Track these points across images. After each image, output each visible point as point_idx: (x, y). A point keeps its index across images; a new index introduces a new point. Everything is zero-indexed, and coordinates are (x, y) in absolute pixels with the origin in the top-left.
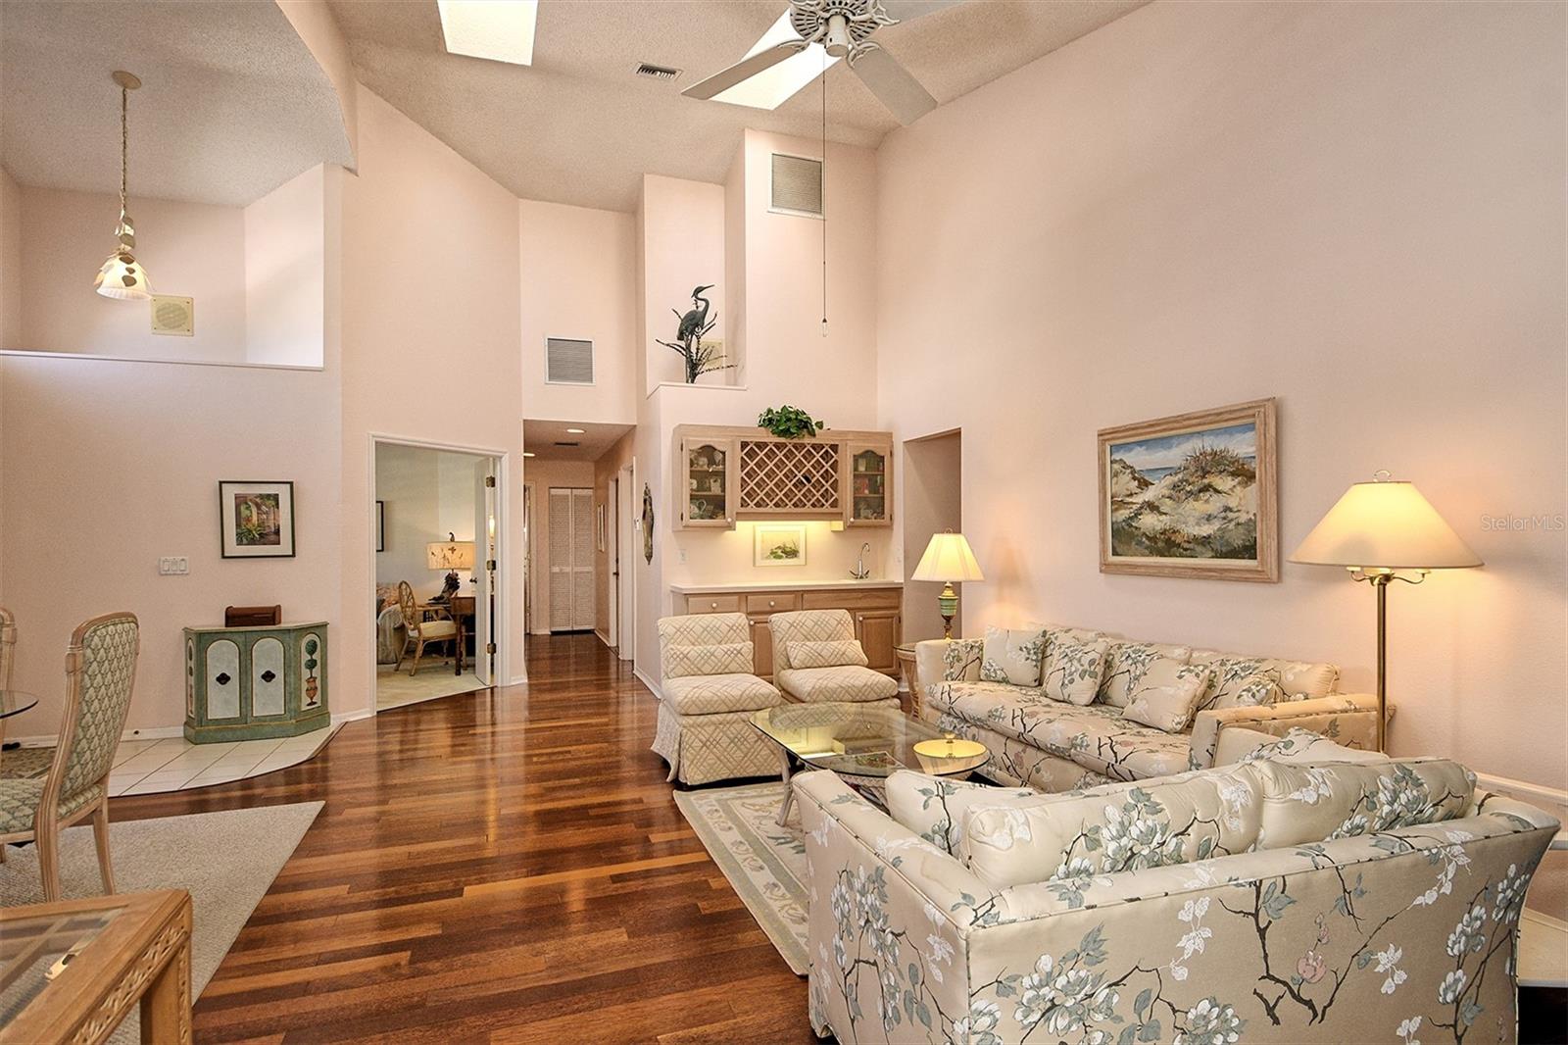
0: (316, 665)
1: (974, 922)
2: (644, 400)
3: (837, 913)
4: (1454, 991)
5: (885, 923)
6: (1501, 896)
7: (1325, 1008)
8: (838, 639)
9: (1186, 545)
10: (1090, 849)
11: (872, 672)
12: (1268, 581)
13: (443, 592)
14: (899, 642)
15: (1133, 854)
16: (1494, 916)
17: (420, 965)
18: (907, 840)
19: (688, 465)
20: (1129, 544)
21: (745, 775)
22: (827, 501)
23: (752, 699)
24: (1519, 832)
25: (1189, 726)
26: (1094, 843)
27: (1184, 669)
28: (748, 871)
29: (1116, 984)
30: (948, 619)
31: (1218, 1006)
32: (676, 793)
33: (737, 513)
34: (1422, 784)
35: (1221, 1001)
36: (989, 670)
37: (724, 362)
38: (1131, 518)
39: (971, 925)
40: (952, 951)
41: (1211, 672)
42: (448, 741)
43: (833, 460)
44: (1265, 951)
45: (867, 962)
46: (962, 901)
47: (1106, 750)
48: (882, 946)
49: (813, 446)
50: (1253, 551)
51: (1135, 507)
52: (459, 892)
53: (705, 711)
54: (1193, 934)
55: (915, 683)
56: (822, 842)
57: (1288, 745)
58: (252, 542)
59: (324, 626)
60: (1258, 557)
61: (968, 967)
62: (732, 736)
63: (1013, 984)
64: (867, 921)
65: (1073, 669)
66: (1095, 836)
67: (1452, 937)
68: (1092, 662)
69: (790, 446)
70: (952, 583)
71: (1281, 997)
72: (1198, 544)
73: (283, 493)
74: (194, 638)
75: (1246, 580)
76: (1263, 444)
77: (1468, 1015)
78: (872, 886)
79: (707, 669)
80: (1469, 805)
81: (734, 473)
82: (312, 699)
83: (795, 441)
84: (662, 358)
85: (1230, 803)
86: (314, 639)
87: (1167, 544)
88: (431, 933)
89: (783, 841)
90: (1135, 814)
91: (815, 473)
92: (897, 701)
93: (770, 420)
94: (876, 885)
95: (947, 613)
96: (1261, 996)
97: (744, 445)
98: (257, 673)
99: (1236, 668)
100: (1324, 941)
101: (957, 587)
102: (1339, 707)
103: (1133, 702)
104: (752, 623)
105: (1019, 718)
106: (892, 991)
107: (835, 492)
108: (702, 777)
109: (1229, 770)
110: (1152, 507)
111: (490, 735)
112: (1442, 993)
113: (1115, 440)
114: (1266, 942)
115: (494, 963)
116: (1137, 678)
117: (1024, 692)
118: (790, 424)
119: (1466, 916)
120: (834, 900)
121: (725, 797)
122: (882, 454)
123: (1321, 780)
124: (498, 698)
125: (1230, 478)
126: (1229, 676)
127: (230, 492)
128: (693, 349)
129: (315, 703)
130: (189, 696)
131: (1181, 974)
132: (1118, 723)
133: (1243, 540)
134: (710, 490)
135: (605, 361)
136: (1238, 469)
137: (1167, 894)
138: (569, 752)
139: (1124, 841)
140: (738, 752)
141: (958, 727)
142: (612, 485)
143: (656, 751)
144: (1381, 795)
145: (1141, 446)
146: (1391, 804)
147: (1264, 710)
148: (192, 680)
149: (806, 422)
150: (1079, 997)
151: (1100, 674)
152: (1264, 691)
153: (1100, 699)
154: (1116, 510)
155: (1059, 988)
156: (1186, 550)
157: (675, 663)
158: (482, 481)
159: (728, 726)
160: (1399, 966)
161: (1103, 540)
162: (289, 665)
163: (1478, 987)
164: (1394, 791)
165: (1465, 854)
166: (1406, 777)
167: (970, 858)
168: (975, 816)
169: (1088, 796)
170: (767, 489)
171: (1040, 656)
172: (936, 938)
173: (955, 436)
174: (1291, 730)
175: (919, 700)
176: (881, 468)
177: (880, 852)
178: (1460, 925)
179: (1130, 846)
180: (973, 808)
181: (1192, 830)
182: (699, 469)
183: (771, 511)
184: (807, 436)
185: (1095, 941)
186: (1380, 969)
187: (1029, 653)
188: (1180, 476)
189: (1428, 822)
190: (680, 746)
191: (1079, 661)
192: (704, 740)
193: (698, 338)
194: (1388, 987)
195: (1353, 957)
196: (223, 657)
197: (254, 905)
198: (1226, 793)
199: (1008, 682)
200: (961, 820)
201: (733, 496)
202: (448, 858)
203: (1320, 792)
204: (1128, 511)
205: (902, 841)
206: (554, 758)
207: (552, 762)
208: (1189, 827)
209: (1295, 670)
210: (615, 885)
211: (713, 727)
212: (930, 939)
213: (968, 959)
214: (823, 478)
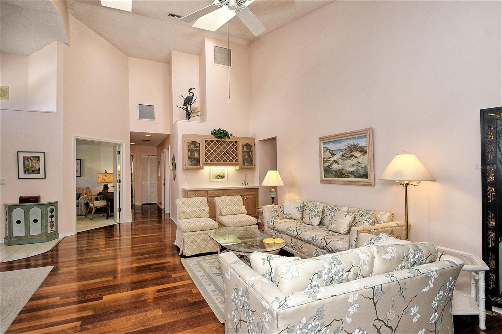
0: (53, 217)
1: (279, 307)
2: (173, 126)
3: (233, 303)
4: (435, 320)
5: (249, 307)
6: (448, 287)
7: (395, 328)
8: (237, 205)
9: (346, 174)
10: (319, 278)
11: (248, 216)
12: (371, 186)
13: (103, 191)
14: (258, 206)
15: (333, 279)
16: (446, 294)
17: (84, 327)
18: (257, 277)
19: (187, 148)
20: (329, 173)
21: (206, 252)
22: (234, 160)
23: (208, 226)
24: (453, 266)
25: (349, 232)
26: (320, 276)
27: (346, 214)
28: (205, 286)
29: (328, 326)
30: (273, 198)
31: (361, 330)
32: (182, 259)
33: (204, 164)
34: (422, 251)
35: (363, 329)
36: (286, 215)
37: (199, 114)
38: (329, 165)
39: (278, 309)
40: (272, 318)
41: (355, 214)
42: (104, 243)
43: (236, 146)
44: (376, 310)
45: (243, 321)
46: (275, 300)
47: (323, 240)
48: (248, 316)
49: (229, 142)
50: (366, 176)
51: (330, 162)
52: (101, 298)
53: (192, 230)
54: (353, 306)
55: (263, 219)
56: (228, 278)
57: (380, 239)
58: (30, 173)
59: (56, 203)
60: (368, 178)
61: (277, 324)
62: (201, 239)
63: (293, 329)
64: (243, 306)
65: (312, 214)
66: (320, 273)
67: (434, 302)
68: (318, 212)
69: (221, 142)
70: (274, 186)
71: (381, 326)
72: (350, 174)
73: (41, 156)
74: (8, 207)
75: (365, 185)
76: (369, 142)
77: (439, 327)
78: (244, 294)
79: (193, 216)
80: (436, 258)
81: (203, 150)
82: (52, 229)
83: (223, 140)
84: (178, 112)
85: (364, 260)
86: (53, 207)
87: (340, 174)
88: (90, 314)
89: (218, 275)
90: (333, 265)
91: (230, 150)
92: (257, 226)
93: (215, 133)
94: (246, 294)
95: (273, 196)
96: (375, 326)
97: (206, 141)
98: (31, 220)
99: (362, 213)
100: (395, 306)
101: (276, 188)
102: (394, 225)
103: (331, 225)
104: (209, 200)
105: (296, 230)
106: (252, 331)
107: (237, 157)
108: (191, 253)
109: (363, 248)
110: (336, 162)
111: (119, 240)
112: (431, 320)
113: (324, 140)
114: (377, 307)
115: (111, 325)
116: (332, 217)
117: (297, 222)
118: (221, 134)
119: (438, 295)
120: (232, 298)
121: (199, 260)
122: (252, 145)
123: (392, 251)
124: (121, 227)
125: (359, 153)
126: (360, 216)
127: (21, 156)
128: (189, 109)
129: (53, 230)
130: (6, 228)
131: (349, 320)
132: (326, 232)
133: (364, 172)
134: (195, 156)
135: (159, 112)
136: (361, 150)
137: (344, 293)
138: (145, 246)
139: (330, 275)
140: (204, 244)
141: (277, 234)
142: (162, 154)
143: (176, 244)
144: (410, 255)
145: (332, 142)
146: (413, 258)
147: (372, 227)
148: (7, 222)
149: (227, 134)
150: (316, 331)
151: (321, 216)
152: (371, 221)
153: (321, 224)
154: (325, 163)
155: (309, 329)
156: (346, 175)
157: (182, 214)
158: (116, 152)
159: (200, 235)
160: (418, 312)
161: (321, 173)
162: (44, 217)
163: (442, 318)
164: (414, 254)
165: (437, 274)
166: (418, 249)
167: (278, 283)
168: (280, 268)
169: (318, 259)
170: (214, 156)
171: (302, 210)
172: (266, 313)
173: (275, 139)
174: (381, 234)
175: (264, 225)
176: (251, 149)
177: (247, 282)
178: (436, 297)
179: (332, 276)
180: (279, 265)
181: (352, 270)
182: (191, 149)
183: (215, 163)
184: (227, 138)
185: (321, 311)
186: (412, 314)
187: (299, 209)
188: (344, 152)
189: (425, 264)
190: (183, 243)
191: (314, 211)
192: (192, 240)
193: (190, 105)
194: (415, 320)
195: (404, 310)
196: (19, 214)
197: (24, 305)
198: (362, 257)
199: (292, 219)
200: (275, 269)
201: (203, 158)
202: (98, 286)
203: (392, 255)
204: (328, 163)
205: (255, 278)
206: (140, 248)
207: (139, 249)
208: (350, 269)
209: (381, 214)
210: (158, 293)
211: (195, 236)
212: (264, 314)
213: (277, 321)
214: (233, 152)
